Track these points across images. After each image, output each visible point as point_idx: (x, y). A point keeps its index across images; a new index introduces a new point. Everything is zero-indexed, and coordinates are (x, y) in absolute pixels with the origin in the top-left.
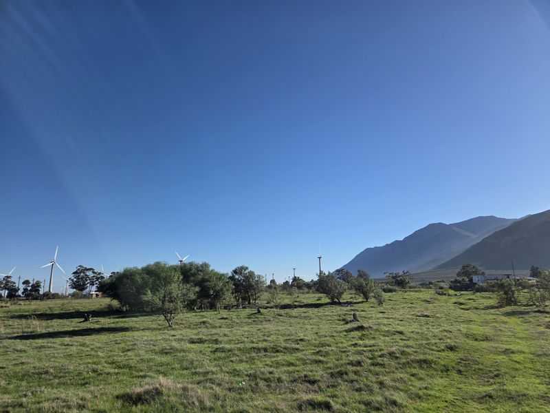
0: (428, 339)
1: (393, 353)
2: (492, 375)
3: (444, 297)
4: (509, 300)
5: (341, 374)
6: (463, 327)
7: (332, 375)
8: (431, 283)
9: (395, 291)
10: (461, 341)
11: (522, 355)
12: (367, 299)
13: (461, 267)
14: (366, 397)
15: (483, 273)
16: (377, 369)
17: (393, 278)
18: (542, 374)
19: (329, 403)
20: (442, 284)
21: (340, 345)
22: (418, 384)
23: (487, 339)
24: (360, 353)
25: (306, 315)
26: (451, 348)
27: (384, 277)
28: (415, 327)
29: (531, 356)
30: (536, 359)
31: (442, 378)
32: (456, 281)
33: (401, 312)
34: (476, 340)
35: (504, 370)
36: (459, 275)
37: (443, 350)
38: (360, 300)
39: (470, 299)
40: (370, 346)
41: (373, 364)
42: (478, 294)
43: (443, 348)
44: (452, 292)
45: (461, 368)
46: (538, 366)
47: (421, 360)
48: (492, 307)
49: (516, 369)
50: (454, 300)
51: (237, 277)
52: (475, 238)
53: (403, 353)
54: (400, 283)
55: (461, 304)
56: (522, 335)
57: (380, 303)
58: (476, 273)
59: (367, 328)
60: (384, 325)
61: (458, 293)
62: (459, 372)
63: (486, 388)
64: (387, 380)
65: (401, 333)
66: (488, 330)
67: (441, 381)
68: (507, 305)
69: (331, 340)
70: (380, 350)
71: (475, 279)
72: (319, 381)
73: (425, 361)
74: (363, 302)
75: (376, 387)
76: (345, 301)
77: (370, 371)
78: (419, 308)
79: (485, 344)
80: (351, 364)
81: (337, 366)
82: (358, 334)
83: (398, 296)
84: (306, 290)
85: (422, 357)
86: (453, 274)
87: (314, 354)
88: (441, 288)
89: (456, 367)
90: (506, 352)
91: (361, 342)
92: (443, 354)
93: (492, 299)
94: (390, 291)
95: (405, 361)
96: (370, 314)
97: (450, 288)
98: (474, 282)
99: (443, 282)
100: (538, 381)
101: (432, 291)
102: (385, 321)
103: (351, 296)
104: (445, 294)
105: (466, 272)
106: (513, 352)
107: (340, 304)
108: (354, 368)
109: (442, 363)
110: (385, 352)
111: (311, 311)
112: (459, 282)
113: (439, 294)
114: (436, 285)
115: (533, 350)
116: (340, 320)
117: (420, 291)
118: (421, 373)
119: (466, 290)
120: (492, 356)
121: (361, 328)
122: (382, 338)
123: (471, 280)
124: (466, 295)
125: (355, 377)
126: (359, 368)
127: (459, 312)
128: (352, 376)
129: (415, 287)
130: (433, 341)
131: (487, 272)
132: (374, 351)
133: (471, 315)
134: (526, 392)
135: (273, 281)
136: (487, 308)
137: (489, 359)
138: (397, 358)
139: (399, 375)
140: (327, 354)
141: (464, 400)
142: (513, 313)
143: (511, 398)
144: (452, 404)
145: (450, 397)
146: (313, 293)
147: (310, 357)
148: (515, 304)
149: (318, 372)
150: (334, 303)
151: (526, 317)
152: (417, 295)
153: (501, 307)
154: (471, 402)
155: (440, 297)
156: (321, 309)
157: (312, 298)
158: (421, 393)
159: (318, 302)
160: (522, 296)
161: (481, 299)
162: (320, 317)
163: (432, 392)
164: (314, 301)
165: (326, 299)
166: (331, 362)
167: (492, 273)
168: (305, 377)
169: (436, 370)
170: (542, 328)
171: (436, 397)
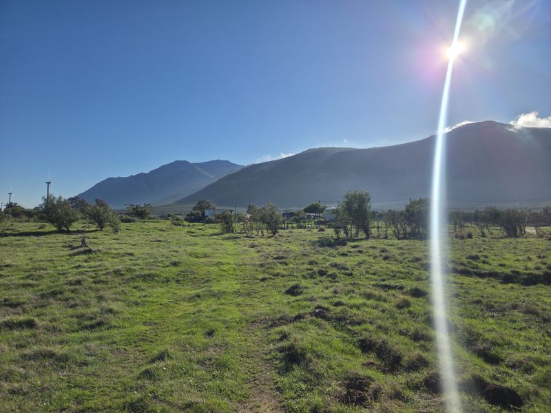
0: (155, 258)
1: (119, 271)
2: (203, 281)
3: (179, 227)
4: (229, 229)
5: (54, 294)
6: (189, 249)
7: (43, 296)
8: (169, 216)
9: (134, 221)
10: (185, 258)
11: (229, 266)
12: (102, 228)
13: (197, 202)
14: (80, 310)
15: (214, 208)
16: (99, 286)
17: (134, 209)
18: (239, 277)
19: (33, 321)
20: (179, 217)
21: (60, 268)
22: (138, 294)
23: (206, 256)
24: (82, 273)
25: (19, 242)
26: (175, 264)
27: (124, 208)
28: (147, 250)
29: (234, 266)
30: (237, 267)
31: (162, 287)
32: (192, 214)
33: (137, 238)
34: (197, 257)
35: (213, 277)
36: (195, 209)
37: (168, 266)
38: (94, 229)
39: (200, 229)
40: (95, 267)
41: (95, 282)
42: (207, 225)
43: (168, 264)
44: (186, 223)
45: (179, 278)
46: (238, 272)
47: (145, 275)
48: (215, 234)
50: (187, 229)
52: (212, 178)
53: (129, 270)
54: (140, 214)
55: (192, 233)
56: (230, 253)
57: (116, 231)
58: (208, 208)
59: (95, 252)
60: (116, 249)
61: (191, 224)
62: (178, 281)
63: (196, 291)
64: (108, 294)
65: (131, 254)
66: (208, 250)
67: (160, 290)
68: (226, 233)
69: (48, 264)
70: (106, 269)
71: (207, 212)
73: (149, 275)
74: (96, 231)
75: (93, 301)
76: (76, 230)
77: (91, 289)
78: (155, 235)
79: (203, 260)
80: (70, 283)
81: (51, 287)
82: (85, 257)
83: (137, 225)
84: (25, 219)
85: (147, 272)
86: (189, 208)
88: (178, 219)
89: (176, 278)
90: (218, 264)
91: (85, 264)
92: (167, 269)
93: (217, 228)
94: (129, 221)
95: (129, 276)
96: (102, 240)
97: (186, 220)
98: (206, 215)
99: (180, 214)
100: (236, 282)
101: (169, 222)
102: (117, 246)
103: (84, 225)
104: (180, 225)
105: (201, 206)
106: (222, 264)
107: (68, 232)
108: (72, 287)
109: (165, 275)
110: (111, 270)
112: (194, 215)
113: (175, 224)
114: (173, 217)
115: (237, 262)
116: (65, 247)
117: (158, 222)
118: (143, 285)
119: (198, 222)
120: (206, 268)
121: (90, 251)
122: (110, 259)
123: (203, 214)
124: (199, 225)
125: (72, 295)
126: (77, 287)
127: (189, 238)
128: (68, 294)
129: (154, 218)
130: (160, 260)
131: (217, 208)
132: (98, 270)
133: (198, 240)
134: (226, 290)
136: (212, 235)
137: (203, 270)
138: (122, 275)
139: (120, 289)
140: (41, 277)
141: (176, 302)
142: (229, 238)
143: (214, 296)
144: (166, 306)
145: (165, 301)
146: (35, 221)
147: (17, 282)
148: (232, 232)
149: (26, 295)
150: (60, 231)
151: (238, 240)
152: (155, 225)
153: (222, 234)
154: (182, 303)
155: (175, 227)
156: (42, 238)
157: (32, 226)
158: (139, 300)
159: (40, 230)
160: (237, 227)
161: (210, 229)
162: (39, 245)
163: (150, 299)
164: (34, 229)
165: (50, 227)
166: (44, 285)
167: (220, 209)
168: (6, 300)
169: (158, 282)
170: (246, 248)
171: (152, 302)
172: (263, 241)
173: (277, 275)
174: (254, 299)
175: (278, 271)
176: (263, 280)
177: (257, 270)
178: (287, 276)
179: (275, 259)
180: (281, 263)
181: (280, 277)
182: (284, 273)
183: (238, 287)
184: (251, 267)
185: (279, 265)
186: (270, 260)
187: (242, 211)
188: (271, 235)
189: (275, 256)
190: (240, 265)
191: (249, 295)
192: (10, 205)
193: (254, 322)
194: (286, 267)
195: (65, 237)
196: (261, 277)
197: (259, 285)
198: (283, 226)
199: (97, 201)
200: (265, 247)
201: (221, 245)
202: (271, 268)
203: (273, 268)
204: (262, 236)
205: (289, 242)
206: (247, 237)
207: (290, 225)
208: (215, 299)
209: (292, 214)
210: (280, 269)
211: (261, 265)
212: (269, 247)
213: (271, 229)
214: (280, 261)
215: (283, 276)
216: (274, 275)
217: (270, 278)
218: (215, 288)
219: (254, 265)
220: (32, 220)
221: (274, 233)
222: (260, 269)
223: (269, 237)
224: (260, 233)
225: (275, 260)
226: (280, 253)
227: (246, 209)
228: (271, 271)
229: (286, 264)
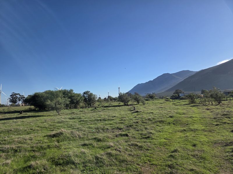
0: (162, 114)
1: (150, 119)
2: (185, 124)
3: (168, 102)
4: (193, 102)
5: (131, 126)
6: (176, 111)
7: (127, 127)
8: (163, 97)
9: (149, 100)
10: (175, 114)
11: (197, 118)
12: (139, 103)
13: (175, 91)
14: (140, 132)
15: (183, 93)
16: (144, 124)
17: (149, 95)
19: (127, 134)
20: (168, 97)
21: (130, 117)
22: (159, 128)
23: (184, 114)
24: (137, 119)
25: (115, 109)
26: (171, 117)
27: (145, 95)
28: (158, 111)
29: (200, 118)
30: (201, 119)
31: (168, 126)
33: (152, 107)
34: (180, 114)
35: (190, 123)
36: (174, 94)
37: (168, 118)
38: (136, 104)
39: (178, 102)
41: (143, 123)
42: (181, 100)
43: (168, 117)
44: (171, 100)
45: (174, 123)
47: (160, 121)
48: (186, 104)
49: (194, 122)
50: (172, 103)
51: (85, 95)
52: (181, 79)
53: (153, 119)
54: (151, 97)
55: (175, 104)
56: (196, 113)
57: (144, 104)
58: (180, 93)
59: (139, 112)
60: (146, 111)
61: (174, 100)
62: (174, 124)
63: (183, 128)
64: (148, 127)
65: (152, 113)
66: (184, 111)
67: (167, 127)
68: (192, 104)
69: (126, 116)
70: (145, 118)
71: (180, 95)
72: (123, 128)
73: (162, 121)
75: (144, 129)
76: (130, 104)
77: (142, 125)
78: (159, 106)
79: (183, 115)
80: (135, 123)
81: (129, 124)
82: (136, 114)
83: (151, 102)
84: (114, 101)
85: (160, 120)
86: (172, 93)
87: (120, 120)
88: (167, 99)
89: (173, 122)
90: (191, 117)
91: (138, 116)
92: (168, 119)
93: (187, 101)
94: (147, 100)
95: (154, 121)
96: (140, 107)
97: (171, 98)
98: (180, 96)
99: (168, 96)
101: (164, 100)
102: (146, 110)
103: (132, 102)
105: (177, 92)
106: (193, 117)
107: (128, 105)
108: (136, 124)
109: (168, 121)
110: (147, 119)
111: (116, 108)
112: (174, 96)
113: (166, 101)
114: (165, 98)
115: (200, 116)
116: (128, 110)
117: (159, 100)
118: (160, 125)
119: (177, 99)
120: (185, 119)
121: (137, 112)
122: (145, 115)
123: (179, 95)
124: (177, 101)
125: (136, 127)
126: (137, 124)
127: (174, 106)
128: (135, 126)
129: (157, 99)
130: (164, 115)
131: (185, 92)
132: (142, 118)
133: (178, 107)
134: (198, 128)
135: (100, 98)
136: (184, 105)
137: (184, 120)
138: (151, 120)
139: (152, 125)
140: (125, 120)
141: (175, 132)
142: (194, 106)
143: (192, 130)
144: (171, 133)
145: (171, 131)
146: (117, 102)
147: (118, 121)
148: (195, 103)
149: (122, 126)
150: (125, 105)
151: (199, 107)
152: (158, 101)
153: (190, 104)
154: (178, 132)
155: (166, 102)
156: (121, 107)
157: (116, 103)
158: (160, 130)
159: (119, 105)
160: (197, 101)
161: (182, 102)
162: (120, 110)
163: (164, 130)
164: (117, 105)
165: (122, 104)
166: (127, 123)
167: (187, 93)
168: (117, 127)
169: (165, 124)
170: (204, 110)
171: (166, 131)
172: (213, 107)
173: (225, 123)
174: (213, 133)
176: (217, 125)
177: (212, 121)
178: (230, 124)
179: (222, 115)
180: (226, 117)
181: (226, 124)
182: (229, 122)
183: (204, 127)
184: (209, 119)
185: (225, 118)
186: (219, 116)
187: (199, 93)
188: (217, 104)
189: (222, 114)
190: (202, 118)
191: (210, 131)
192: (109, 97)
193: (215, 143)
194: (230, 119)
195: (127, 107)
196: (215, 123)
197: (215, 128)
198: (224, 99)
199: (135, 93)
200: (215, 110)
201: (190, 109)
202: (221, 120)
203: (222, 120)
204: (212, 105)
205: (229, 107)
206: (204, 105)
207: (228, 99)
208: (193, 132)
209: (229, 93)
210: (226, 120)
211: (215, 118)
212: (217, 110)
213: (217, 101)
214: (226, 116)
215: (228, 124)
216: (223, 123)
217: (221, 124)
218: (192, 127)
219: (211, 118)
220: (116, 101)
221: (219, 103)
222: (214, 120)
223: (216, 105)
224: (211, 103)
225: (222, 116)
226: (225, 112)
227: (201, 92)
228: (221, 121)
229: (229, 118)
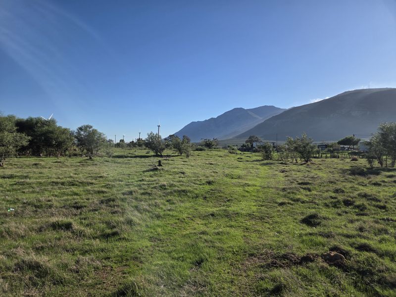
2: (226, 200)
3: (233, 155)
4: (268, 157)
5: (110, 200)
7: (102, 202)
8: (229, 147)
9: (205, 150)
10: (219, 178)
11: (254, 187)
12: (181, 153)
13: (249, 137)
17: (206, 142)
19: (71, 224)
20: (235, 147)
21: (130, 180)
23: (239, 177)
26: (209, 183)
29: (259, 188)
30: (261, 189)
32: (243, 146)
34: (232, 178)
35: (235, 197)
36: (247, 142)
38: (177, 154)
39: (248, 156)
42: (254, 154)
43: (203, 183)
44: (239, 152)
46: (260, 195)
47: (181, 191)
48: (257, 161)
49: (244, 196)
50: (239, 156)
51: (82, 133)
52: (261, 120)
54: (209, 145)
55: (241, 159)
56: (261, 176)
57: (188, 156)
58: (256, 141)
61: (242, 153)
62: (205, 198)
65: (183, 173)
68: (266, 159)
71: (255, 144)
73: (184, 191)
74: (178, 156)
76: (166, 154)
78: (212, 160)
79: (235, 181)
83: (205, 153)
85: (183, 188)
86: (243, 141)
88: (233, 149)
93: (260, 156)
94: (201, 150)
95: (169, 191)
97: (239, 149)
98: (254, 146)
100: (254, 204)
101: (227, 151)
102: (181, 167)
104: (234, 153)
105: (251, 140)
106: (249, 186)
107: (161, 156)
112: (245, 146)
113: (230, 153)
114: (231, 148)
115: (263, 184)
119: (248, 151)
121: (156, 169)
123: (252, 146)
124: (248, 154)
129: (218, 148)
130: (200, 179)
134: (241, 211)
136: (254, 161)
137: (230, 190)
141: (193, 218)
145: (184, 215)
148: (271, 159)
150: (157, 156)
151: (272, 166)
155: (230, 155)
159: (147, 155)
160: (275, 155)
164: (144, 154)
165: (152, 153)
167: (264, 141)
168: (75, 203)
169: (189, 197)
170: (277, 172)
172: (295, 167)
173: (298, 200)
175: (299, 197)
176: (282, 204)
177: (278, 194)
178: (307, 202)
179: (299, 184)
180: (305, 189)
181: (299, 203)
182: (306, 199)
184: (274, 190)
185: (302, 190)
186: (294, 186)
188: (303, 162)
189: (300, 181)
190: (264, 188)
194: (308, 193)
196: (280, 201)
197: (276, 210)
199: (184, 137)
200: (293, 173)
201: (257, 169)
202: (293, 193)
203: (295, 194)
204: (296, 164)
205: (320, 169)
206: (282, 163)
209: (327, 146)
210: (302, 195)
211: (284, 190)
212: (298, 173)
213: (304, 158)
214: (304, 186)
215: (303, 202)
216: (294, 201)
217: (289, 203)
218: (232, 209)
219: (277, 189)
221: (307, 161)
222: (282, 193)
223: (301, 165)
224: (294, 161)
225: (299, 186)
226: (307, 179)
228: (292, 196)
229: (310, 190)
